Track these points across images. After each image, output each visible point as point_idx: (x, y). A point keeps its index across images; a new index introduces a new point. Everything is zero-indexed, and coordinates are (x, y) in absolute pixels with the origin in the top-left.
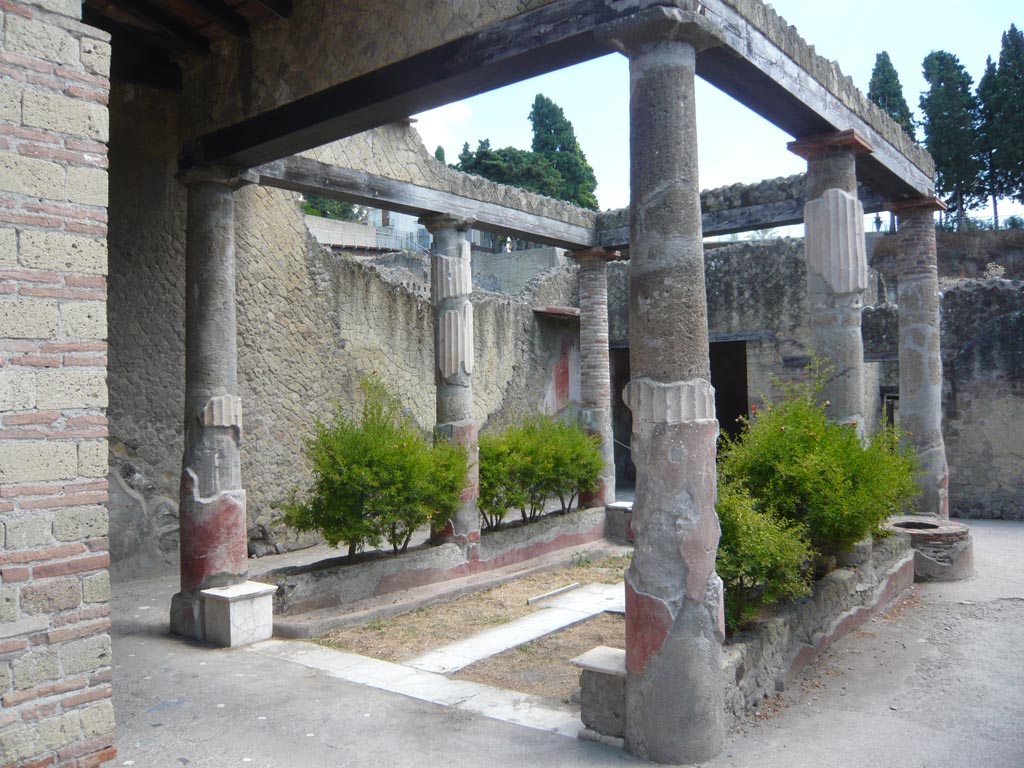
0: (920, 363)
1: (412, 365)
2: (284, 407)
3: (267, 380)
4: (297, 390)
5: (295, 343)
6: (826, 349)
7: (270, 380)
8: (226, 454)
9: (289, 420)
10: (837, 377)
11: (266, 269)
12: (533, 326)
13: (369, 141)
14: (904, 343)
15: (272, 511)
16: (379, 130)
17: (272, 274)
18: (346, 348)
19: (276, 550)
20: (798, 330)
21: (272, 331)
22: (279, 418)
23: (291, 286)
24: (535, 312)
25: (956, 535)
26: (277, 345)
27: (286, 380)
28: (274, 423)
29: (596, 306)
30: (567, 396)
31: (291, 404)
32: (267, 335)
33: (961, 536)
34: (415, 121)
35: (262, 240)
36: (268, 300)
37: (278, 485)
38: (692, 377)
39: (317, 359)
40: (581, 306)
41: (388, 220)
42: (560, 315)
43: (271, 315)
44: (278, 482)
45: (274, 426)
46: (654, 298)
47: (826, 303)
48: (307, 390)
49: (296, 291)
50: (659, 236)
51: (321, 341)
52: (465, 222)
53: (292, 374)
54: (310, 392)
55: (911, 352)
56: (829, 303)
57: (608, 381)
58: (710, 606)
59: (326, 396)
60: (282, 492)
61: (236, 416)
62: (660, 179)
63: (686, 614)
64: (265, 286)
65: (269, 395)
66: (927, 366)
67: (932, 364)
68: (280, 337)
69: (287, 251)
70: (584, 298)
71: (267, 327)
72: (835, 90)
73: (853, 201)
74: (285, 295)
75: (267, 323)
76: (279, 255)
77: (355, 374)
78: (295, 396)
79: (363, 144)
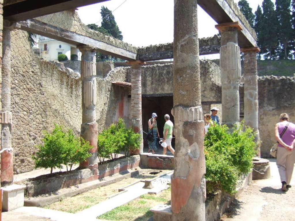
0: (251, 104)
1: (68, 102)
2: (21, 117)
3: (14, 106)
4: (26, 110)
5: (25, 92)
6: (227, 98)
7: (16, 107)
8: (6, 134)
9: (22, 122)
10: (231, 108)
11: (15, 63)
12: (111, 89)
13: (61, 15)
14: (246, 97)
15: (15, 157)
16: (65, 12)
17: (17, 65)
18: (44, 95)
19: (17, 172)
20: (205, 92)
21: (17, 87)
22: (19, 121)
23: (24, 70)
24: (113, 84)
25: (265, 163)
26: (18, 93)
27: (22, 106)
28: (17, 123)
29: (137, 82)
30: (123, 114)
31: (23, 116)
32: (15, 89)
33: (267, 164)
34: (78, 9)
35: (13, 52)
36: (15, 75)
37: (18, 147)
38: (196, 105)
39: (34, 99)
40: (132, 81)
41: (47, 48)
42: (121, 85)
43: (16, 81)
44: (18, 146)
45: (17, 124)
46: (183, 77)
47: (228, 82)
48: (30, 111)
49: (26, 72)
50: (186, 55)
51: (35, 92)
52: (94, 49)
53: (24, 104)
54: (31, 111)
55: (248, 100)
56: (229, 81)
57: (141, 109)
58: (202, 187)
59: (37, 113)
60: (19, 150)
61: (10, 119)
62: (186, 34)
63: (194, 191)
64: (15, 70)
65: (15, 112)
66: (254, 105)
67: (255, 104)
68: (20, 90)
69: (23, 57)
70: (133, 78)
71: (15, 86)
72: (232, 7)
73: (237, 47)
74: (22, 74)
75: (15, 84)
76: (20, 58)
77: (48, 105)
78: (25, 113)
79: (58, 17)
